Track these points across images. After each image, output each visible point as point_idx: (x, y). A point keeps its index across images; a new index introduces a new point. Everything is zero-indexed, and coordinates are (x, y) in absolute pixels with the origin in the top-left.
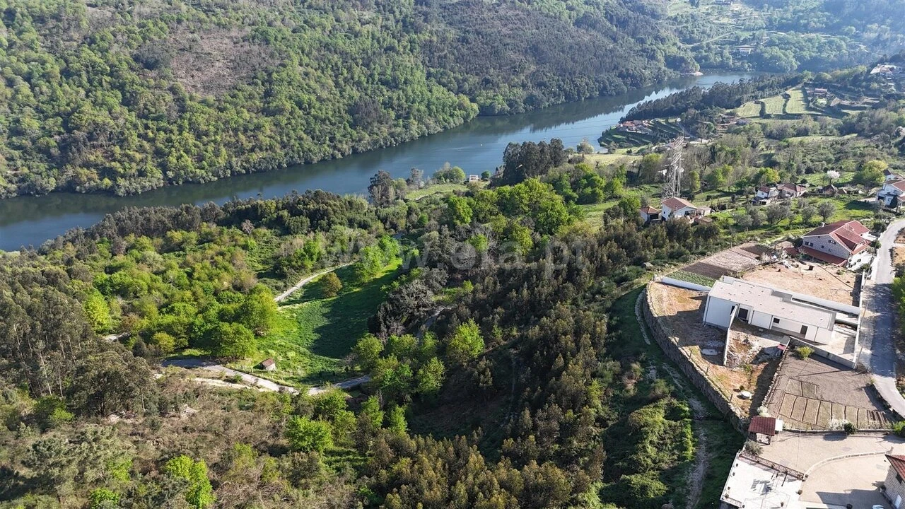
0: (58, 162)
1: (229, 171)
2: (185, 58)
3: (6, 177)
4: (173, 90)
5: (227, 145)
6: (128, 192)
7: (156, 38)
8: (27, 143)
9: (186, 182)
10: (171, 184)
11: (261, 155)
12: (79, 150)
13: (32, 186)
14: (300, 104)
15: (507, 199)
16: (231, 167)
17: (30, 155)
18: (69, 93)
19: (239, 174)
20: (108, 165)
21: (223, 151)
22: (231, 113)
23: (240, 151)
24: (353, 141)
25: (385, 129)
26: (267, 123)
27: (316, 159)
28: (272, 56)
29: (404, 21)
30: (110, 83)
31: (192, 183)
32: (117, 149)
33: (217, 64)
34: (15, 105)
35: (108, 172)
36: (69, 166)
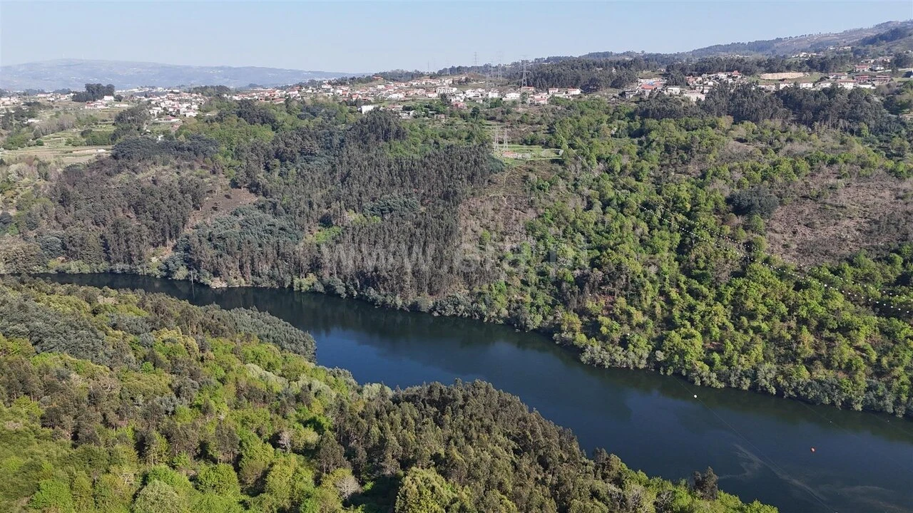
0: (560, 298)
1: (748, 382)
2: (800, 209)
3: (510, 301)
4: (749, 246)
5: (773, 340)
6: (593, 361)
7: (780, 180)
9: (677, 374)
10: (657, 369)
11: (821, 373)
13: (517, 319)
16: (754, 377)
17: (545, 284)
19: (765, 391)
21: (759, 347)
22: (813, 298)
23: (787, 353)
26: (867, 326)
30: (680, 224)
33: (847, 222)
34: (570, 229)
35: (592, 329)
36: (561, 308)
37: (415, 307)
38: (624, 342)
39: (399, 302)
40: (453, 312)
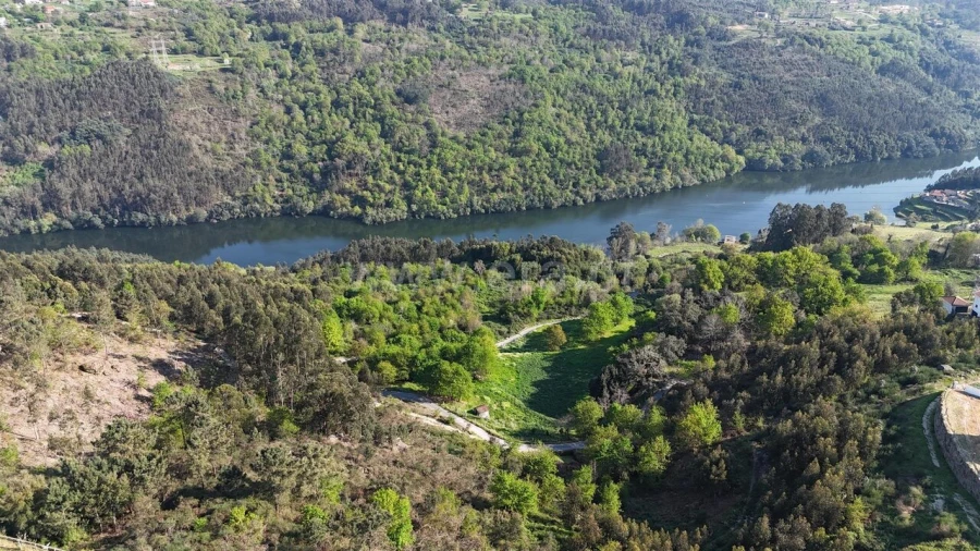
0: (318, 188)
1: (469, 209)
2: (442, 94)
3: (274, 197)
5: (471, 183)
7: (419, 74)
8: (295, 167)
9: (428, 216)
10: (414, 216)
11: (502, 195)
12: (337, 178)
13: (293, 208)
14: (547, 146)
15: (768, 268)
16: (472, 206)
17: (296, 178)
18: (337, 123)
19: (479, 213)
20: (360, 193)
21: (467, 188)
22: (478, 152)
23: (482, 189)
24: (598, 187)
25: (634, 178)
26: (512, 162)
27: (556, 205)
28: (526, 95)
29: (670, 63)
30: (373, 116)
31: (433, 218)
32: (370, 179)
33: (472, 101)
34: (290, 131)
35: (359, 201)
36: (327, 192)
37: (192, 221)
38: (389, 204)
39: (175, 218)
40: (229, 216)
